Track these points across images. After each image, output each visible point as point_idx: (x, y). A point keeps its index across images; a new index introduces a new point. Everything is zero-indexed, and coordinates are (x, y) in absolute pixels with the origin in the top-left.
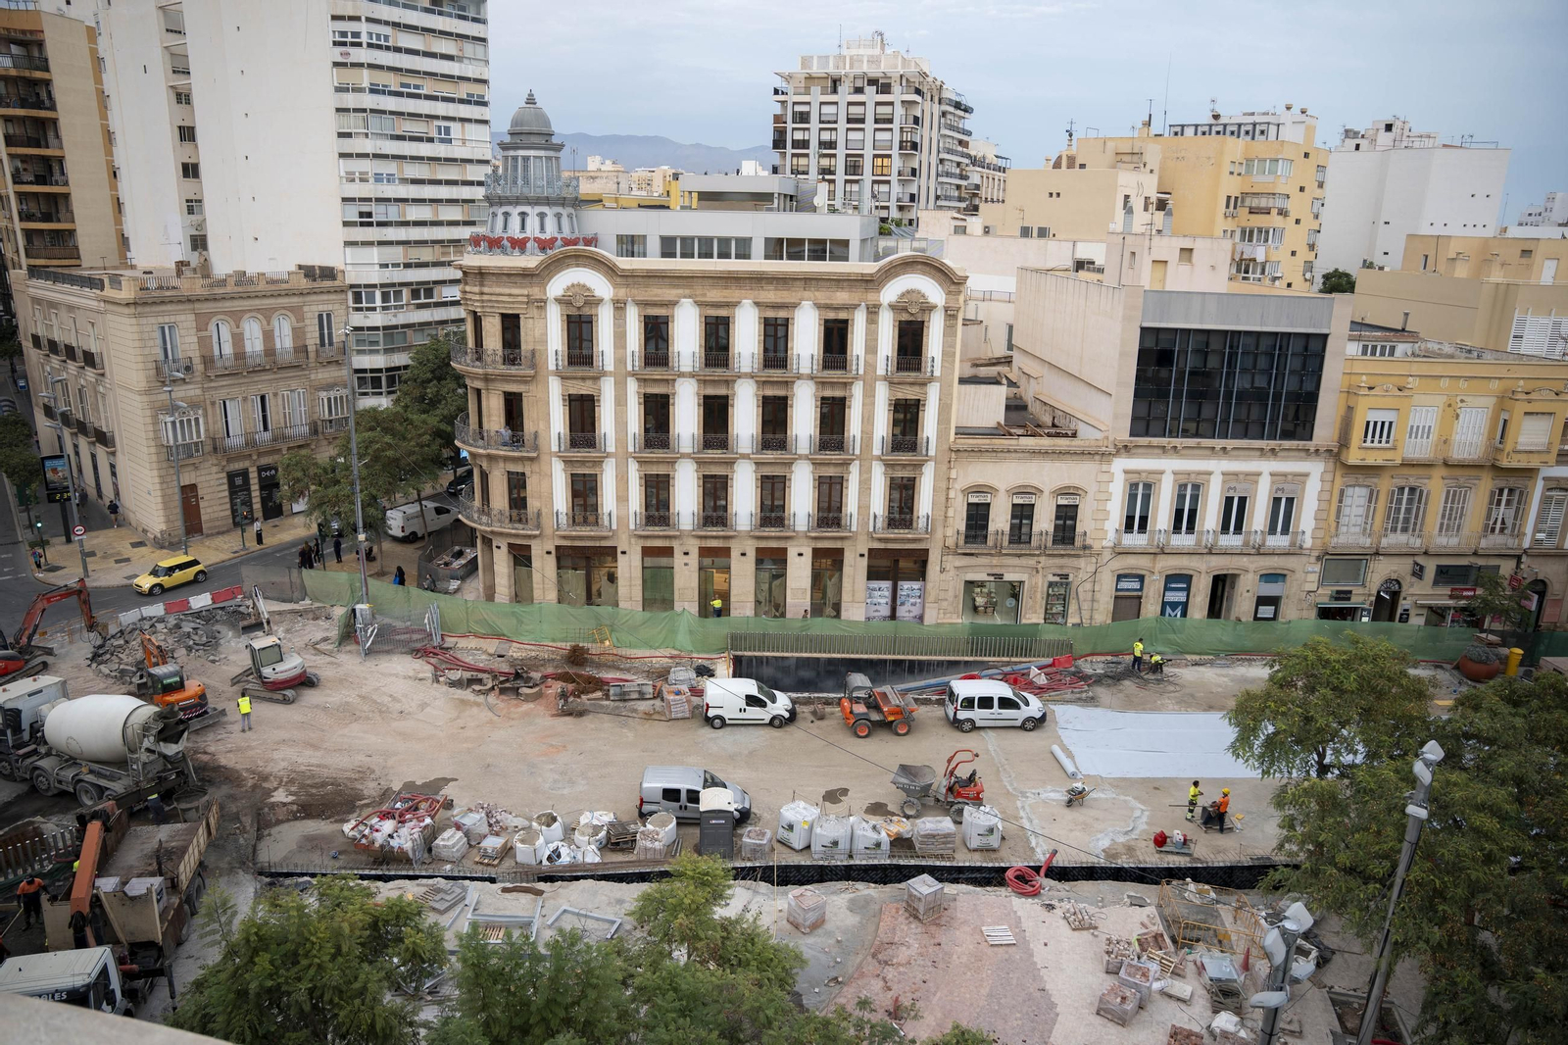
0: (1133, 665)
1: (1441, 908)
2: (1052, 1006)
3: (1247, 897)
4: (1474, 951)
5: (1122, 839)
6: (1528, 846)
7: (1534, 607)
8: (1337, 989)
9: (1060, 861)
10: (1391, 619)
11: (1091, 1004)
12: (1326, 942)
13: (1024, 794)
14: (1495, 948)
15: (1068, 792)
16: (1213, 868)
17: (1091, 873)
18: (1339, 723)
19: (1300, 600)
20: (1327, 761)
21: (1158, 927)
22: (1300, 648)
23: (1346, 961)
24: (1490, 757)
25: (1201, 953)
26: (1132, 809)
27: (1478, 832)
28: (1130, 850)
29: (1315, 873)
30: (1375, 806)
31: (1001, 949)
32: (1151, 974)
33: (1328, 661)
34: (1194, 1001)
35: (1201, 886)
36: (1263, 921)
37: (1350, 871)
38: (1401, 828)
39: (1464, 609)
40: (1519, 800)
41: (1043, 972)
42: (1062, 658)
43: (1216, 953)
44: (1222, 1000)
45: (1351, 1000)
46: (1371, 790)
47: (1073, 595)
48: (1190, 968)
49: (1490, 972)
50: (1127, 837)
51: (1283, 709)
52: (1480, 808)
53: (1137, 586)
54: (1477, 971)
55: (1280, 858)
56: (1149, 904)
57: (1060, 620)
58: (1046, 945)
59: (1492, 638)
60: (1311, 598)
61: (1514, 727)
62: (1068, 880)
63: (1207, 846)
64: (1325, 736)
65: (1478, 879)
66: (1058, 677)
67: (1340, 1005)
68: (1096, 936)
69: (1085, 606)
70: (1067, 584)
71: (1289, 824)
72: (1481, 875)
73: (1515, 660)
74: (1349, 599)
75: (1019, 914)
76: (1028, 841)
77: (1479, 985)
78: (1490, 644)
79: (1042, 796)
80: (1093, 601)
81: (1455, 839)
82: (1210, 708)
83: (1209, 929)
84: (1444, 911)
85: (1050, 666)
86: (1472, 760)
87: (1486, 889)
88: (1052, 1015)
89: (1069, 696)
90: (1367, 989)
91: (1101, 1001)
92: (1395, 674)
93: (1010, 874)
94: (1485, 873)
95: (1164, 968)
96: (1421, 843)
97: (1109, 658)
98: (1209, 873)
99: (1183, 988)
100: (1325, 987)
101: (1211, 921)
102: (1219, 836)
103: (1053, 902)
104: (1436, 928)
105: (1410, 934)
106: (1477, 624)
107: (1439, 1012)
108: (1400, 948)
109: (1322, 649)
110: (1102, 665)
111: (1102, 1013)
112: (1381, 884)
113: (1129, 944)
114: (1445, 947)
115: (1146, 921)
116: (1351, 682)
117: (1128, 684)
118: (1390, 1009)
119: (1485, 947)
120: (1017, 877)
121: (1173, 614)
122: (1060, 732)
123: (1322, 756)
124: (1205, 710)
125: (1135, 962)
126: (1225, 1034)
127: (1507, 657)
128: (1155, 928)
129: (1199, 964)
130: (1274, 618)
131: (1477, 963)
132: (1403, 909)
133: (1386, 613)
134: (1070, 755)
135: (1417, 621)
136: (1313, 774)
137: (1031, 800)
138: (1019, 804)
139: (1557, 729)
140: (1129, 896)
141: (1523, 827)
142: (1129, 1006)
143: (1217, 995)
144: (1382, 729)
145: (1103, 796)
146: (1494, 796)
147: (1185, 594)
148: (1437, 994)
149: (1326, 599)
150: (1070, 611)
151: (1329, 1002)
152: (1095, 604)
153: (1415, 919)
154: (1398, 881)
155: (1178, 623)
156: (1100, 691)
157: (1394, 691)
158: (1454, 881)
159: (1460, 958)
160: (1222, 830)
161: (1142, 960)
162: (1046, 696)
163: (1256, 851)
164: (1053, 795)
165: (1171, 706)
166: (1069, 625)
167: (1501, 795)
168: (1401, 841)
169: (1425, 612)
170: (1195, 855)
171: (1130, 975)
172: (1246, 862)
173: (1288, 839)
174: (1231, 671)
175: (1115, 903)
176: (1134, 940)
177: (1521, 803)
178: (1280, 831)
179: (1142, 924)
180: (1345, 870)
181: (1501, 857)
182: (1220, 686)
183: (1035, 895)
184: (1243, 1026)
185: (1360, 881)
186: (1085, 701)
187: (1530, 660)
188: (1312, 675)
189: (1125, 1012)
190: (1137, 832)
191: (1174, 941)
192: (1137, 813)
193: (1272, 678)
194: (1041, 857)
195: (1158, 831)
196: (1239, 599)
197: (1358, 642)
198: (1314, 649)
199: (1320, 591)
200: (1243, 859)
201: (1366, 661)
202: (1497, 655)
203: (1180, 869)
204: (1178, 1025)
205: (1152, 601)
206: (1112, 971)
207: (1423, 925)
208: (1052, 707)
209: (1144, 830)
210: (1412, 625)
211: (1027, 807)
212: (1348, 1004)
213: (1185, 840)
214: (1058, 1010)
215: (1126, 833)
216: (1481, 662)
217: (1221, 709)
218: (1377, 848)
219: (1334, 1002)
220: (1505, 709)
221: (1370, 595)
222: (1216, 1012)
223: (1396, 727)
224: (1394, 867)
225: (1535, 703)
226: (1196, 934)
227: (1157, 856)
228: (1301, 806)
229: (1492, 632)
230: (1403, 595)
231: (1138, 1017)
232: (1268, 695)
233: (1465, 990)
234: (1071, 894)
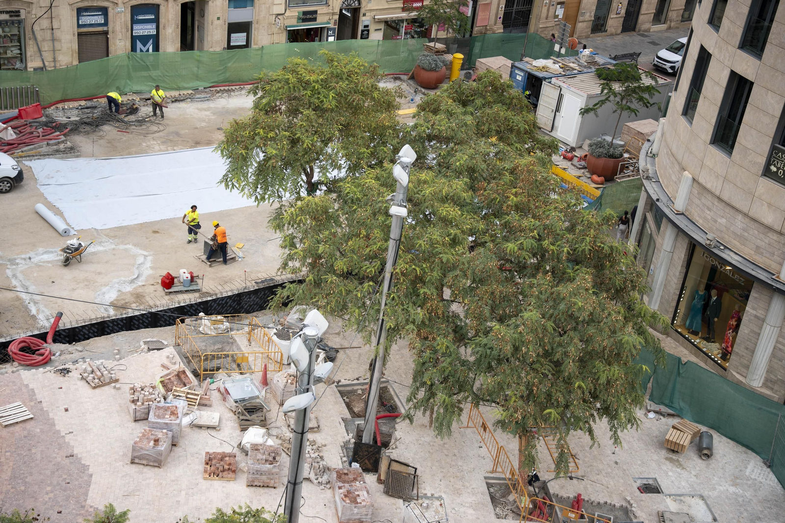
0: (110, 108)
1: (422, 291)
2: (85, 468)
3: (259, 318)
4: (448, 321)
5: (128, 288)
6: (481, 226)
7: (469, 14)
8: (343, 382)
9: (67, 323)
10: (354, 36)
11: (124, 455)
12: (330, 344)
13: (12, 262)
14: (462, 316)
15: (64, 250)
16: (223, 299)
17: (102, 328)
18: (322, 141)
19: (270, 24)
20: (315, 178)
21: (179, 365)
22: (280, 72)
23: (348, 356)
24: (449, 153)
25: (222, 380)
26: (134, 257)
27: (446, 222)
28: (139, 297)
29: (317, 284)
30: (362, 213)
31: (17, 428)
32: (180, 411)
33: (308, 83)
34: (223, 425)
35: (214, 317)
36: (275, 338)
37: (347, 275)
38: (386, 229)
39: (414, 21)
40: (472, 188)
41: (68, 438)
42: (30, 108)
43: (236, 376)
44: (248, 417)
45: (355, 388)
46: (358, 199)
47: (29, 34)
48: (215, 396)
49: (460, 336)
50: (135, 286)
51: (271, 134)
52: (444, 200)
53: (100, 20)
54: (451, 337)
55: (287, 276)
56: (167, 346)
57: (18, 65)
58: (66, 410)
59: (439, 46)
60: (281, 22)
61: (466, 124)
62: (79, 340)
63: (214, 279)
64: (313, 155)
65: (448, 260)
66: (28, 130)
67: (347, 395)
68: (119, 389)
69: (46, 47)
70: (19, 22)
71: (290, 243)
72: (450, 257)
73: (457, 65)
74: (315, 19)
75: (31, 386)
76: (27, 310)
77: (453, 348)
78: (438, 52)
79: (36, 260)
80: (53, 40)
81: (429, 230)
82: (197, 144)
83: (227, 356)
84: (425, 293)
85: (16, 118)
86: (434, 159)
87: (454, 267)
88: (86, 478)
89: (45, 149)
90: (368, 375)
91: (134, 450)
92: (368, 88)
93: (13, 348)
94: (453, 255)
95: (190, 402)
96: (403, 239)
97: (83, 103)
98: (219, 305)
99: (209, 416)
100: (334, 383)
101: (227, 348)
102: (223, 267)
103: (67, 366)
104: (419, 309)
105: (400, 319)
106: (425, 34)
107: (426, 379)
108: (394, 332)
109: (302, 71)
110: (76, 112)
111: (137, 461)
112: (373, 281)
113: (154, 388)
114: (427, 323)
115: (166, 362)
116: (330, 102)
117: (108, 130)
118: (386, 388)
119: (456, 316)
120: (22, 350)
121: (144, 49)
122: (42, 189)
123: (310, 176)
124: (192, 147)
125: (162, 404)
126: (256, 448)
127: (451, 63)
128: (176, 368)
129: (222, 390)
130: (247, 45)
131: (450, 331)
132: (393, 299)
133: (348, 31)
134: (58, 212)
135: (376, 36)
136: (304, 193)
137: (22, 266)
138: (9, 273)
139: (496, 121)
140: (145, 343)
141: (475, 210)
142: (163, 447)
143: (243, 414)
144: (360, 142)
145: (101, 248)
146: (454, 187)
147: (154, 26)
148: (424, 364)
149: (294, 22)
150: (29, 54)
151: (339, 395)
152: (57, 44)
153: (403, 306)
154: (388, 276)
155: (151, 58)
156: (79, 140)
157: (366, 104)
158: (430, 266)
159: (439, 329)
160: (225, 261)
161: (169, 400)
162: (18, 152)
163: (260, 276)
164: (46, 257)
165: (157, 148)
166: (30, 70)
167: (459, 185)
168: (386, 240)
169: (382, 26)
170: (204, 290)
171: (159, 417)
172: (252, 287)
173: (291, 257)
174: (211, 104)
175: (131, 352)
176: (157, 383)
177: (474, 191)
178: (282, 251)
179: (163, 366)
180: (341, 276)
181: (463, 239)
182: (204, 121)
183: (46, 363)
184: (269, 435)
185: (356, 282)
186: (64, 152)
187: (469, 64)
188: (295, 98)
189: (160, 454)
190: (143, 278)
191: (196, 374)
192: (140, 260)
193: (256, 106)
194: (45, 323)
195: (164, 273)
196: (211, 27)
197: (332, 61)
198: (294, 71)
199: (288, 14)
200: (249, 284)
201: (341, 79)
202: (443, 62)
203: (191, 306)
204: (211, 451)
205: (120, 36)
206: (141, 418)
207: (409, 309)
208: (27, 163)
209: (149, 276)
210: (373, 41)
211: (19, 275)
212: (353, 392)
213: (192, 277)
214: (91, 471)
215: (132, 281)
216: (432, 70)
217: (209, 143)
218: (368, 250)
219: (342, 394)
220: (459, 110)
221: (333, 14)
222: (244, 430)
223: (372, 139)
224: (383, 264)
225: (479, 102)
226: (215, 363)
227: (167, 297)
228: (299, 224)
229: (438, 40)
230: (362, 11)
231: (172, 454)
232: (256, 122)
233: (443, 355)
234: (85, 354)
